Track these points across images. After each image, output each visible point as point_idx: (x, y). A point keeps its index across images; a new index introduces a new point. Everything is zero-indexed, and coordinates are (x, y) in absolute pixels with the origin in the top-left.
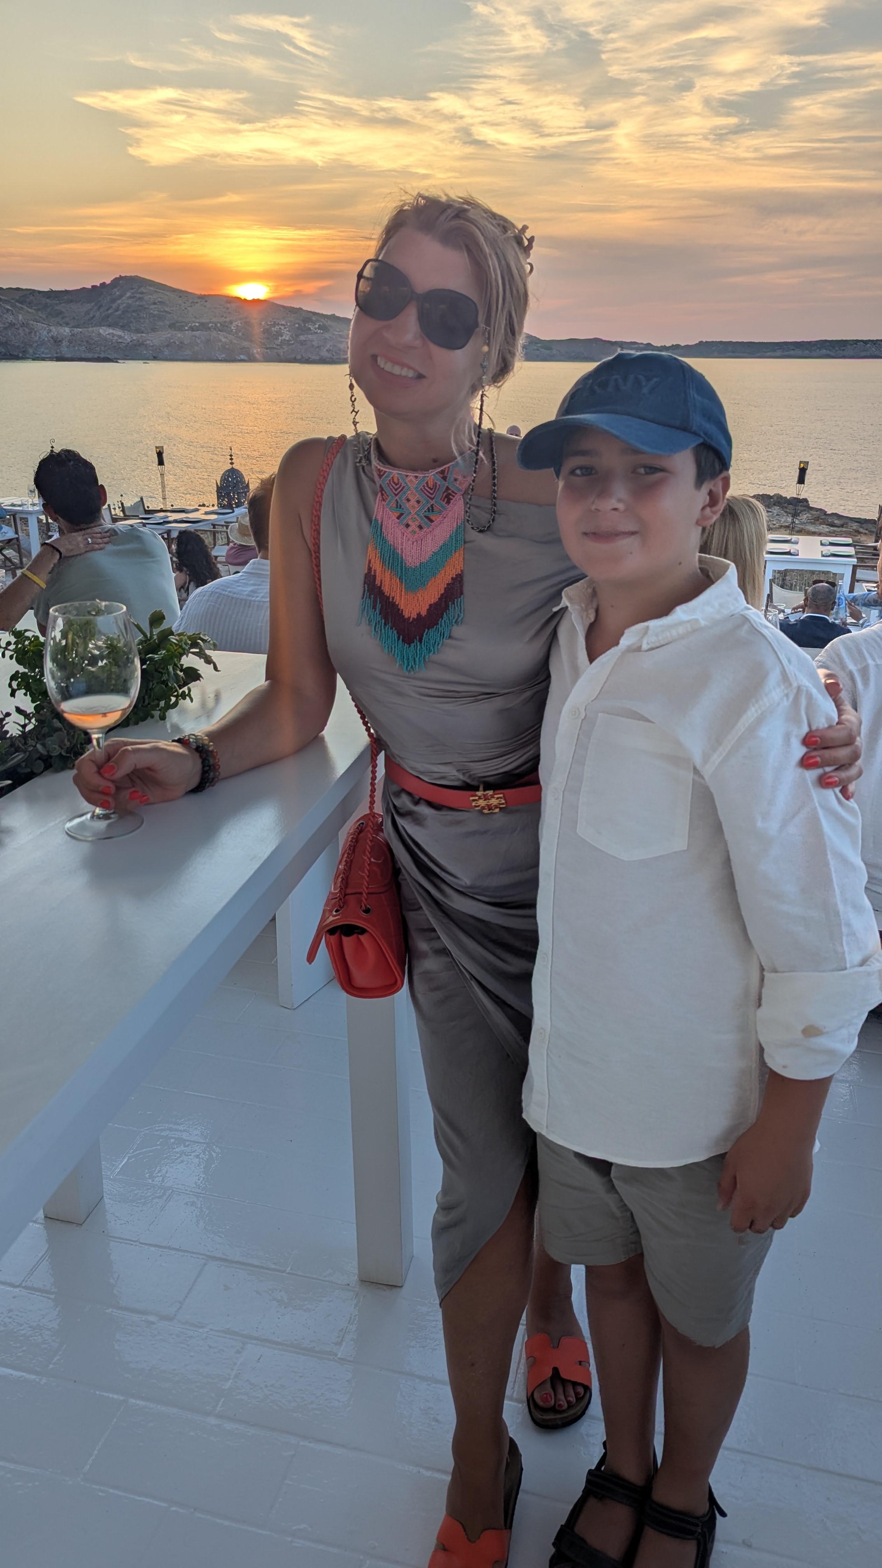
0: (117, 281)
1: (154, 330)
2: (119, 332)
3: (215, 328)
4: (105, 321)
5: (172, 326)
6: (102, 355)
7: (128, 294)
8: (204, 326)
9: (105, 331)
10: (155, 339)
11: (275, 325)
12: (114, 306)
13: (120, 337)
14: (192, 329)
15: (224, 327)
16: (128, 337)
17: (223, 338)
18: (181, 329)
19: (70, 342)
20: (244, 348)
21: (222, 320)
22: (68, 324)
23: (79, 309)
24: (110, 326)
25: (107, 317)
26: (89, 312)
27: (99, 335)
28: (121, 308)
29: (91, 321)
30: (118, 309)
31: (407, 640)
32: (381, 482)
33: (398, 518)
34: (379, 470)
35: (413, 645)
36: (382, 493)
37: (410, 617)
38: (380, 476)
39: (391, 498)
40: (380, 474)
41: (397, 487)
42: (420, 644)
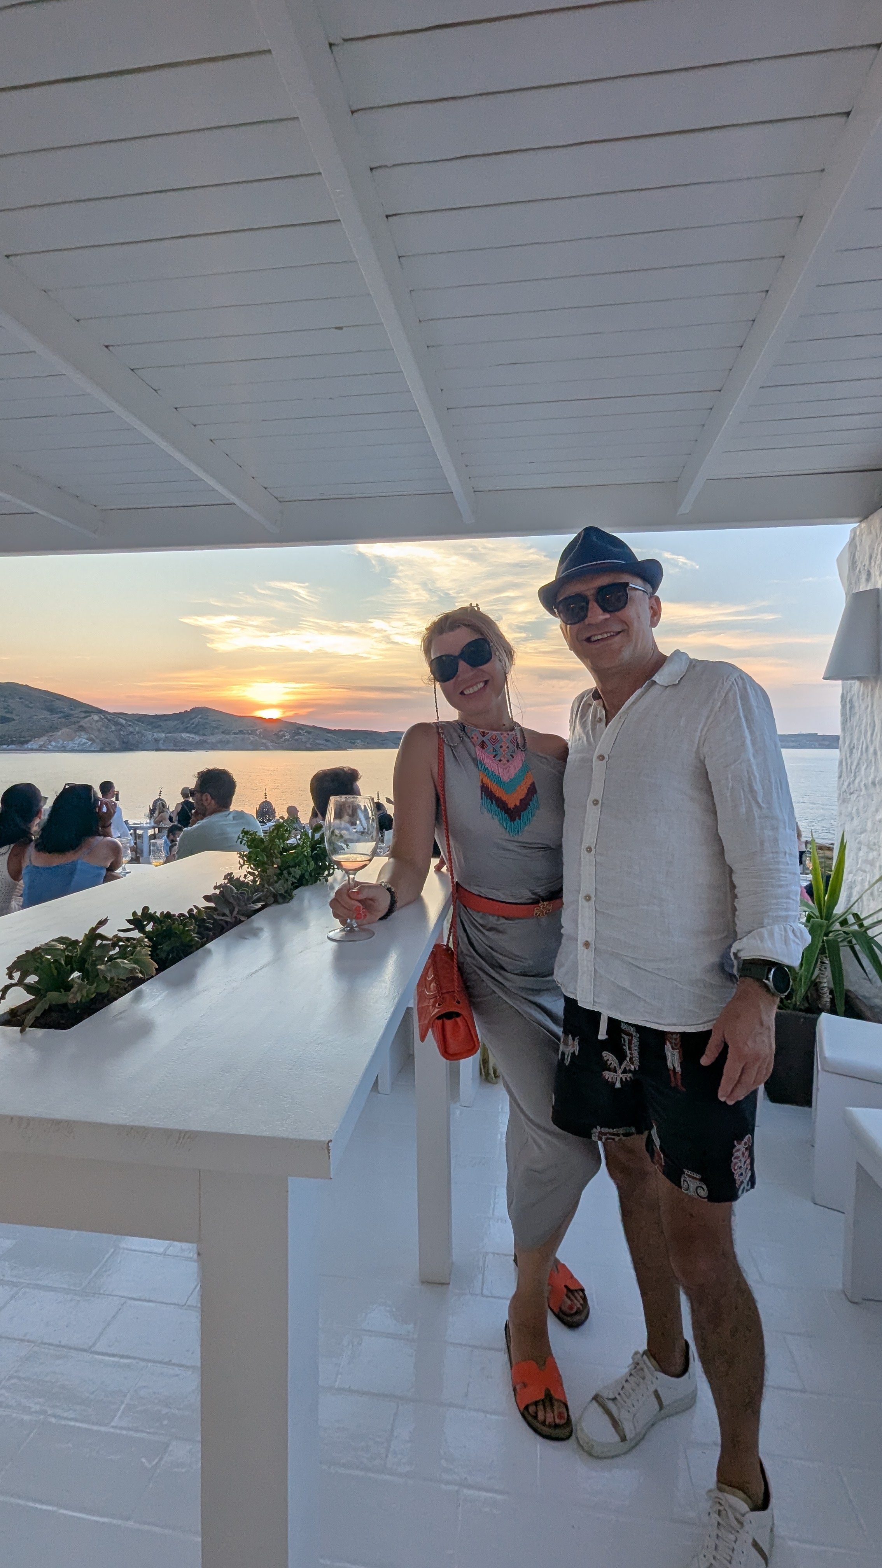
0: (194, 710)
1: (213, 734)
2: (193, 736)
3: (248, 733)
4: (186, 730)
5: (224, 732)
7: (200, 716)
8: (241, 732)
9: (184, 735)
10: (212, 739)
11: (280, 731)
12: (191, 722)
13: (193, 738)
14: (234, 733)
15: (253, 732)
16: (197, 738)
17: (252, 738)
18: (229, 734)
19: (164, 741)
20: (263, 743)
21: (252, 729)
22: (163, 732)
23: (171, 724)
24: (187, 732)
25: (187, 728)
26: (175, 726)
27: (182, 737)
28: (195, 724)
29: (176, 730)
30: (193, 724)
31: (513, 819)
32: (484, 739)
33: (494, 757)
34: (484, 732)
35: (515, 822)
36: (483, 745)
37: (511, 805)
38: (484, 736)
39: (490, 748)
40: (484, 734)
41: (495, 741)
42: (520, 819)
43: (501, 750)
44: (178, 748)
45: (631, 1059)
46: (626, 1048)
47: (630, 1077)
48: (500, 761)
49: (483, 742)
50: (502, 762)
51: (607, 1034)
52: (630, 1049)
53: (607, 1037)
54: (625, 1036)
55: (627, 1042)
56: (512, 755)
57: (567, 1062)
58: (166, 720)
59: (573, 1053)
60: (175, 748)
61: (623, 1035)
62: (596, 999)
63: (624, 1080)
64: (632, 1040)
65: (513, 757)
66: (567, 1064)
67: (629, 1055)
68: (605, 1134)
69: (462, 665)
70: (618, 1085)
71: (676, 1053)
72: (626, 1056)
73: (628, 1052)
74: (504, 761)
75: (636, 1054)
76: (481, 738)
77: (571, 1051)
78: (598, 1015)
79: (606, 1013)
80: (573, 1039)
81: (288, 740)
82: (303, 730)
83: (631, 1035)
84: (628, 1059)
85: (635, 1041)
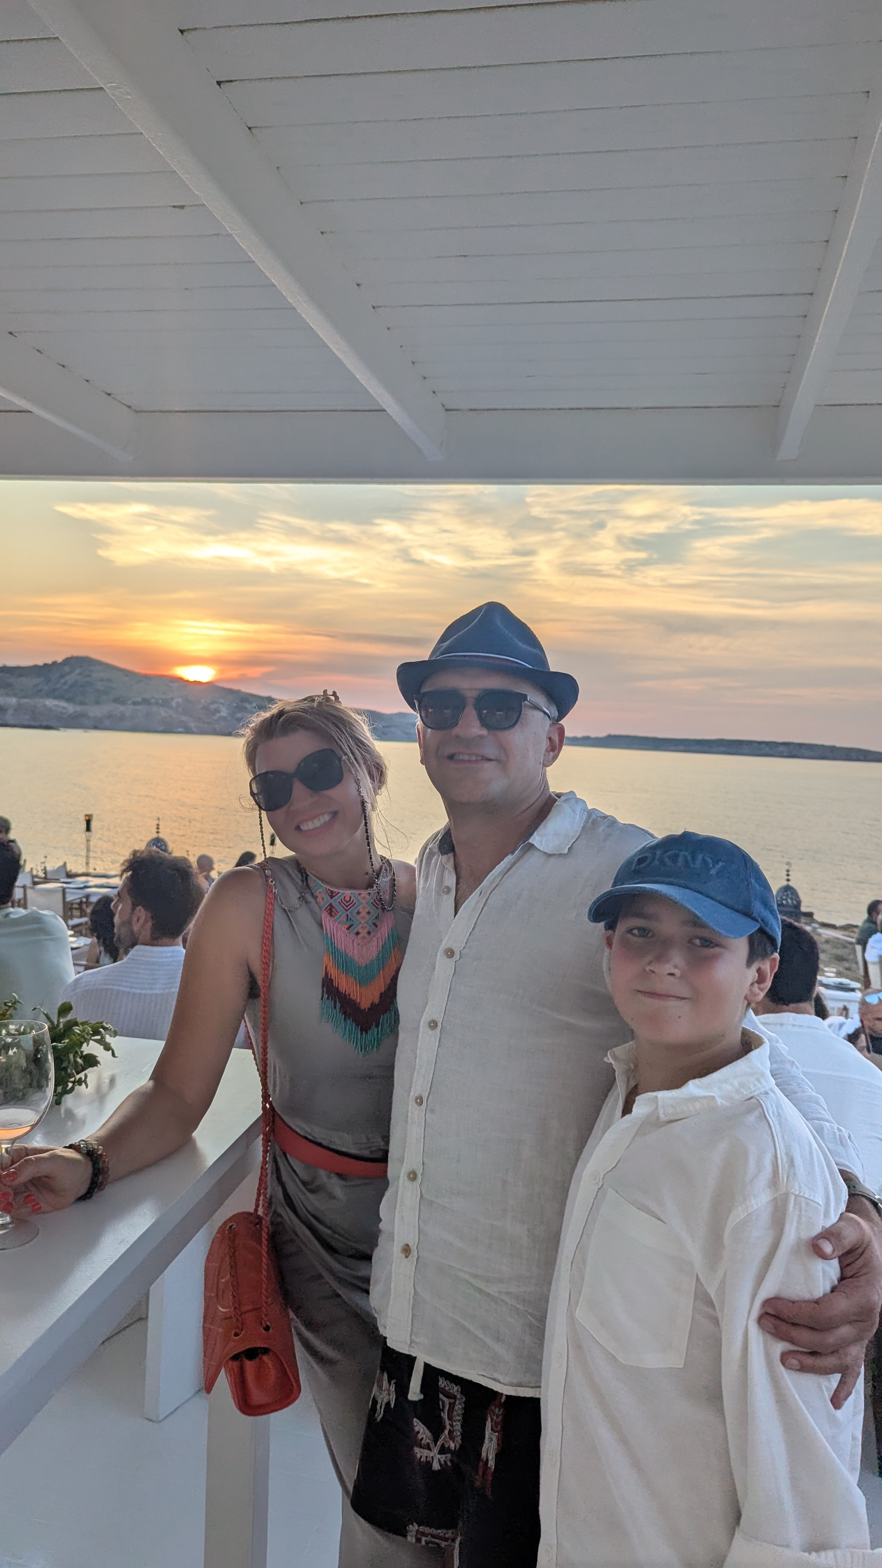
0: (68, 661)
1: (98, 703)
2: (63, 704)
3: (157, 704)
4: (52, 694)
5: (117, 700)
6: (45, 724)
7: (78, 671)
8: (146, 701)
9: (50, 703)
10: (96, 711)
11: (214, 703)
12: (63, 681)
13: (64, 708)
14: (134, 703)
15: (166, 703)
16: (71, 708)
17: (163, 712)
18: (123, 703)
19: (16, 710)
20: (183, 721)
21: (164, 697)
22: (15, 695)
23: (28, 682)
24: (56, 698)
25: (54, 690)
26: (37, 685)
27: (45, 706)
28: (69, 682)
29: (38, 693)
30: (65, 683)
31: (365, 1029)
32: (332, 901)
33: (348, 929)
34: (332, 892)
35: (370, 1032)
36: (331, 910)
37: (365, 1005)
38: (332, 897)
39: (341, 914)
40: (332, 895)
41: (348, 904)
42: (377, 1026)
43: (358, 917)
44: (37, 724)
45: (450, 1432)
46: (445, 1415)
47: (451, 1461)
48: (357, 933)
49: (331, 905)
50: (360, 936)
51: (422, 1391)
52: (450, 1418)
53: (422, 1397)
54: (445, 1399)
55: (447, 1407)
56: (375, 925)
57: (379, 1416)
58: (20, 676)
59: (388, 1404)
60: (33, 723)
61: (441, 1396)
62: (413, 1337)
63: (442, 1462)
64: (455, 1403)
65: (376, 926)
66: (379, 1419)
67: (448, 1427)
68: (424, 1534)
69: (299, 789)
70: (436, 1466)
71: (494, 1439)
72: (445, 1428)
73: (447, 1422)
74: (363, 933)
75: (458, 1426)
76: (329, 900)
77: (385, 1401)
78: (411, 1360)
79: (422, 1358)
80: (390, 1383)
81: (224, 719)
82: (250, 703)
83: (454, 1397)
84: (446, 1432)
85: (459, 1407)
